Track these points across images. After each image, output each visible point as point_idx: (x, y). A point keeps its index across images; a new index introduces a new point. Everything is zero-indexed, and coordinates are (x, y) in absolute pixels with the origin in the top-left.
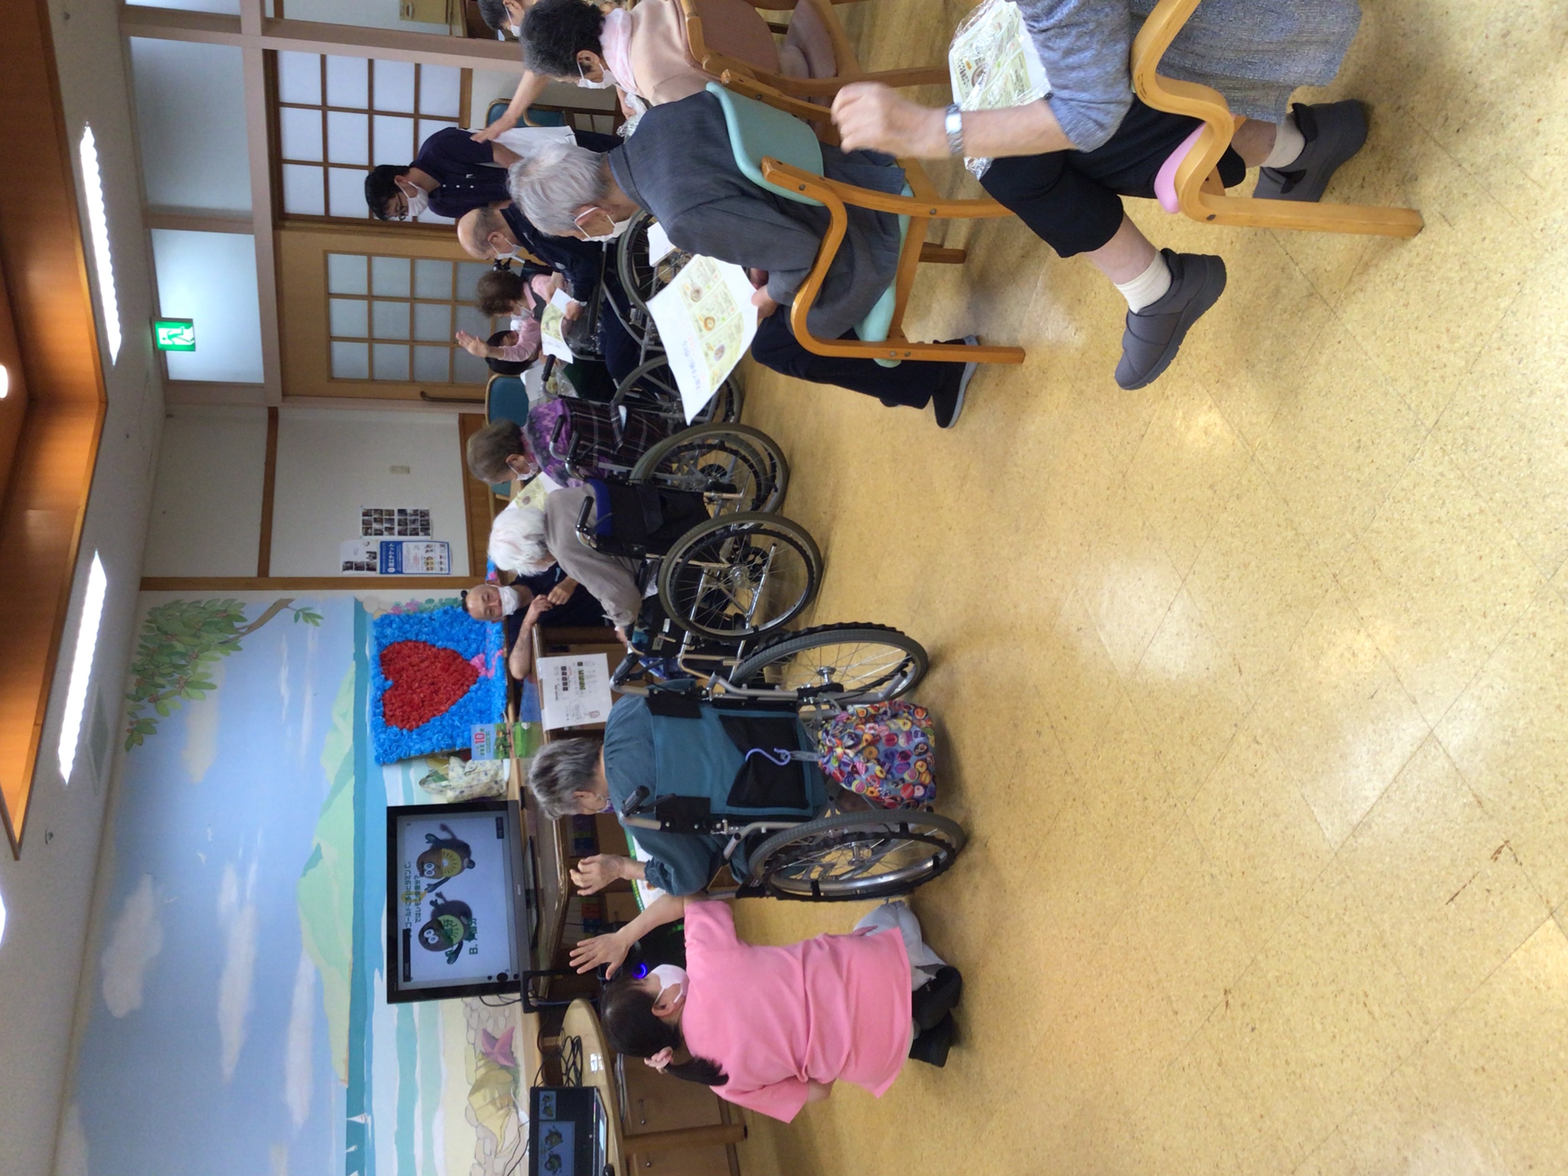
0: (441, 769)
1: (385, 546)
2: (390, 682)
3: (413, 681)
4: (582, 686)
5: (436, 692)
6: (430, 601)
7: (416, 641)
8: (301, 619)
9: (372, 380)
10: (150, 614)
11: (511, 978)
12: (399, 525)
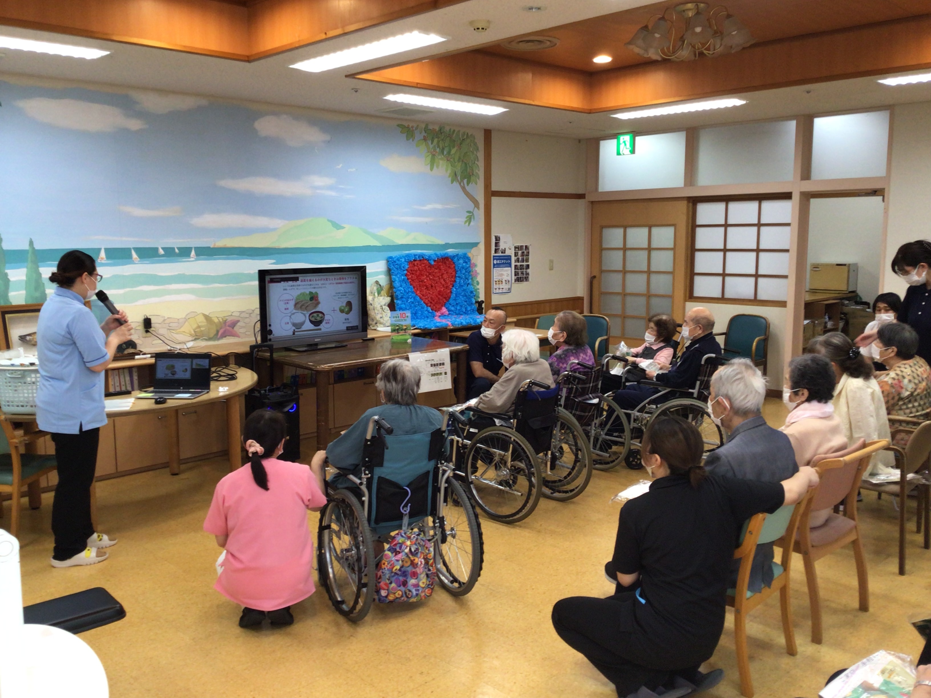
0: (383, 292)
1: (509, 258)
2: (433, 263)
3: (434, 275)
4: (433, 375)
5: (427, 288)
6: (478, 283)
7: (456, 277)
8: (468, 214)
9: (602, 249)
10: (471, 135)
11: (269, 337)
12: (521, 265)
